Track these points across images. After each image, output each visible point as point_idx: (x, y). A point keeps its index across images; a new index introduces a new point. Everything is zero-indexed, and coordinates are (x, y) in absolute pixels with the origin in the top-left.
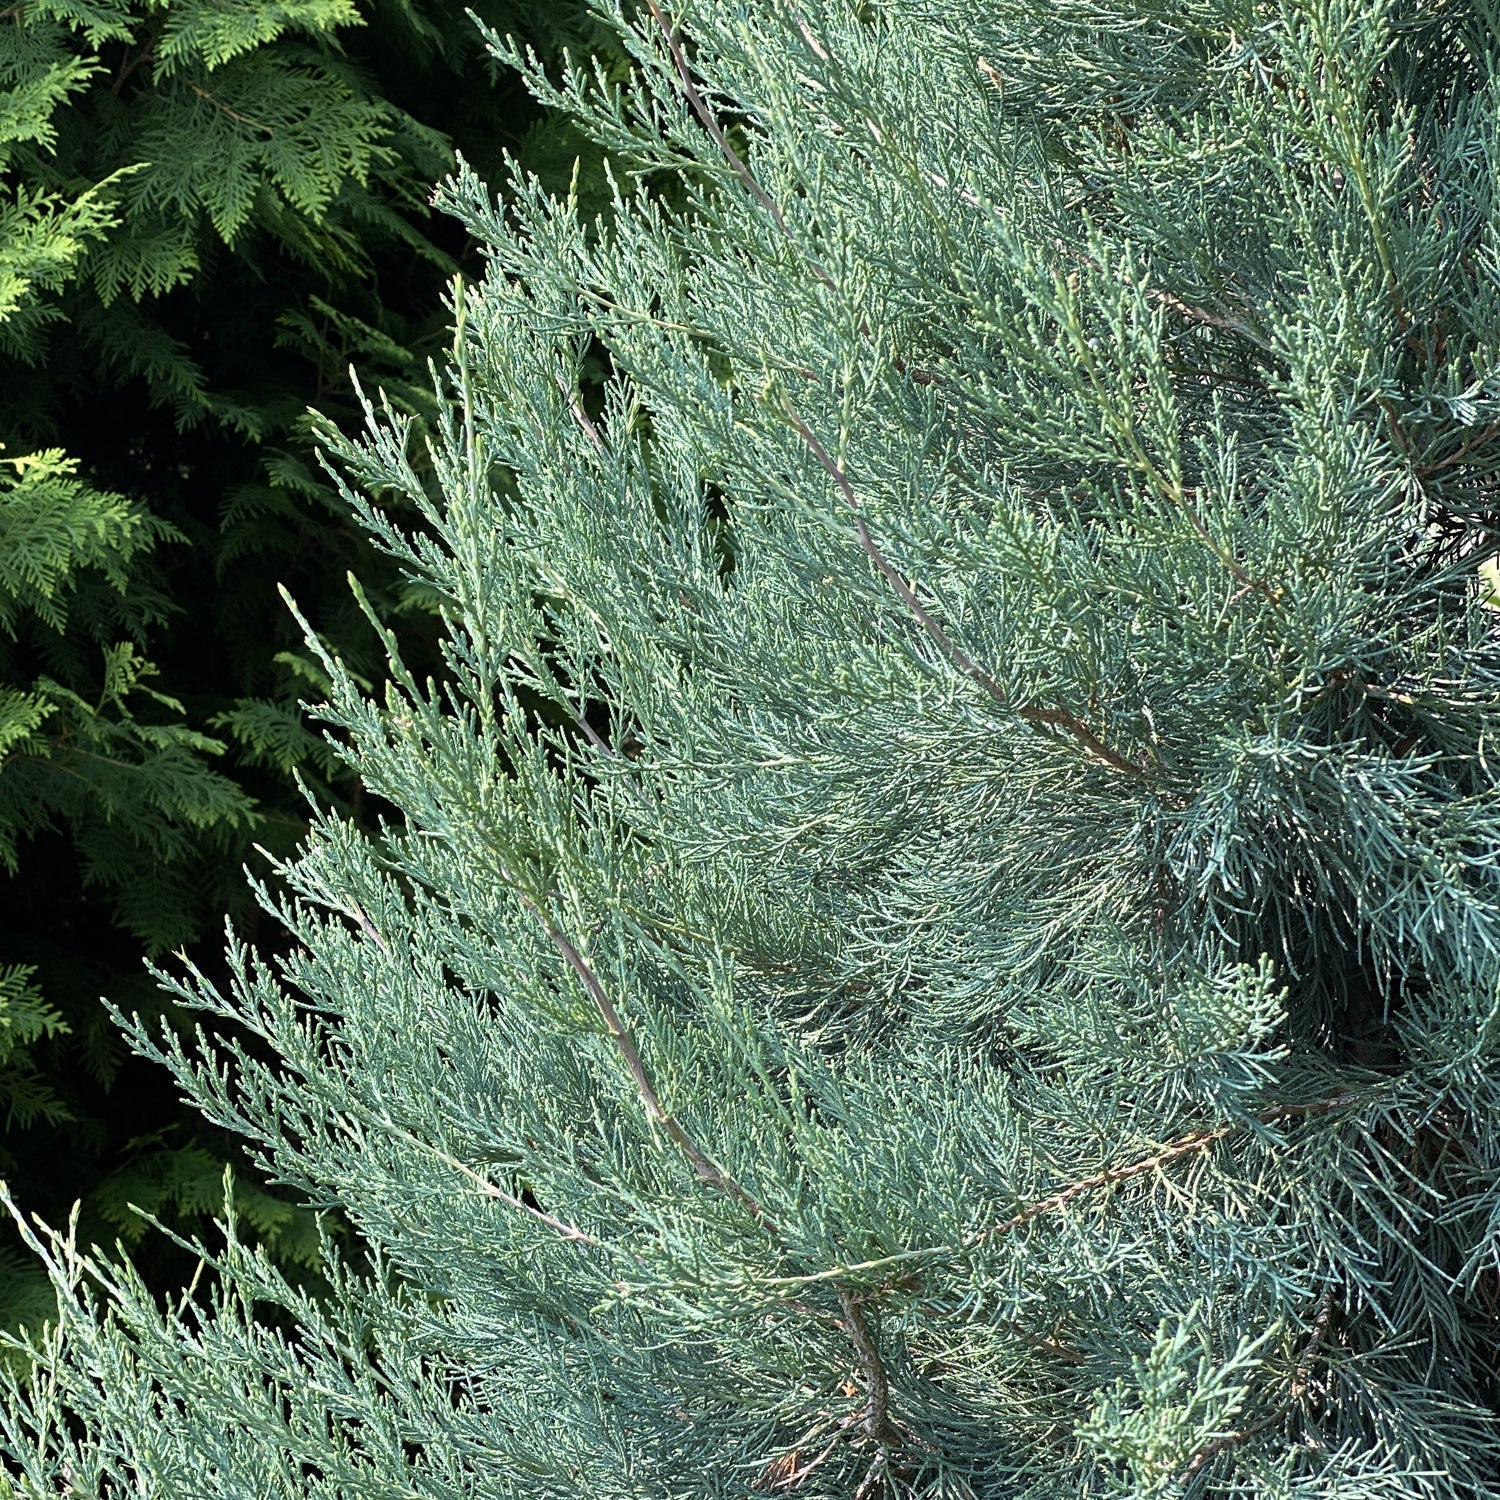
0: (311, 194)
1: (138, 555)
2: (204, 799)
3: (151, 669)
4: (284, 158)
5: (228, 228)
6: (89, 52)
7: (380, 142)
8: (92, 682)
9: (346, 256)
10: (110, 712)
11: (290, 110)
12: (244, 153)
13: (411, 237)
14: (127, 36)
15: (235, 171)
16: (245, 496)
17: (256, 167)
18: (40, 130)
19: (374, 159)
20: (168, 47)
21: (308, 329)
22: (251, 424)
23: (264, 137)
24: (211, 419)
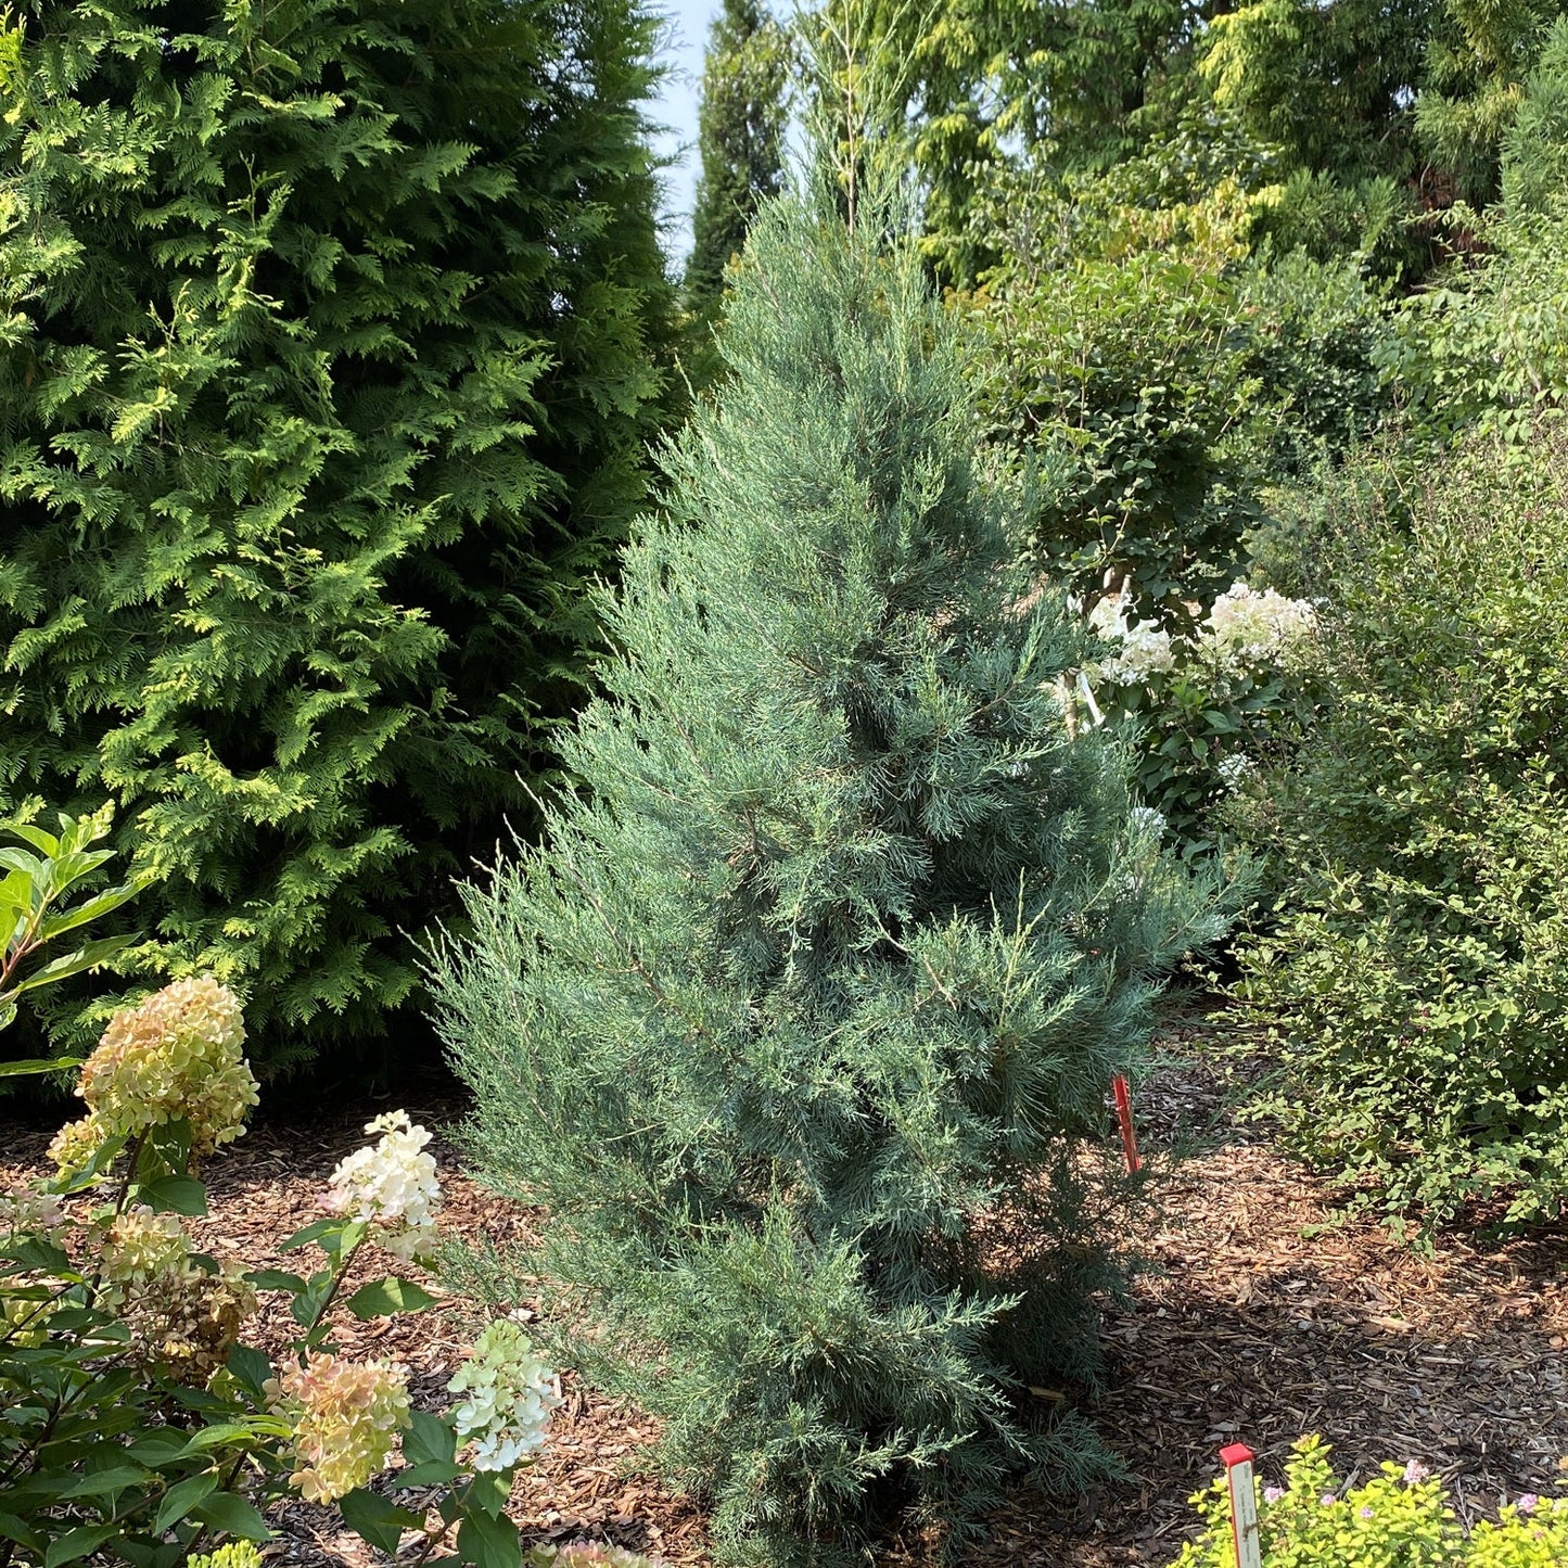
0: (513, 503)
1: (441, 653)
2: (471, 755)
3: (454, 698)
4: (502, 489)
5: (478, 518)
6: (422, 448)
7: (542, 481)
8: (425, 702)
9: (524, 527)
10: (434, 717)
11: (503, 468)
12: (484, 487)
13: (548, 519)
14: (436, 440)
15: (479, 493)
16: (477, 630)
17: (490, 492)
18: (406, 480)
19: (539, 488)
20: (456, 444)
21: (505, 559)
22: (480, 599)
23: (492, 480)
24: (465, 597)
